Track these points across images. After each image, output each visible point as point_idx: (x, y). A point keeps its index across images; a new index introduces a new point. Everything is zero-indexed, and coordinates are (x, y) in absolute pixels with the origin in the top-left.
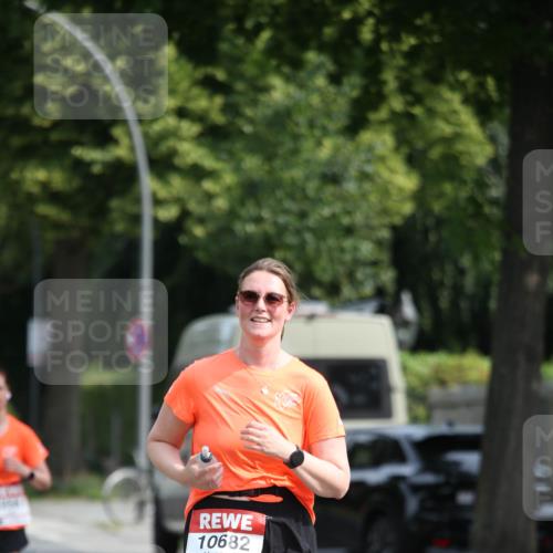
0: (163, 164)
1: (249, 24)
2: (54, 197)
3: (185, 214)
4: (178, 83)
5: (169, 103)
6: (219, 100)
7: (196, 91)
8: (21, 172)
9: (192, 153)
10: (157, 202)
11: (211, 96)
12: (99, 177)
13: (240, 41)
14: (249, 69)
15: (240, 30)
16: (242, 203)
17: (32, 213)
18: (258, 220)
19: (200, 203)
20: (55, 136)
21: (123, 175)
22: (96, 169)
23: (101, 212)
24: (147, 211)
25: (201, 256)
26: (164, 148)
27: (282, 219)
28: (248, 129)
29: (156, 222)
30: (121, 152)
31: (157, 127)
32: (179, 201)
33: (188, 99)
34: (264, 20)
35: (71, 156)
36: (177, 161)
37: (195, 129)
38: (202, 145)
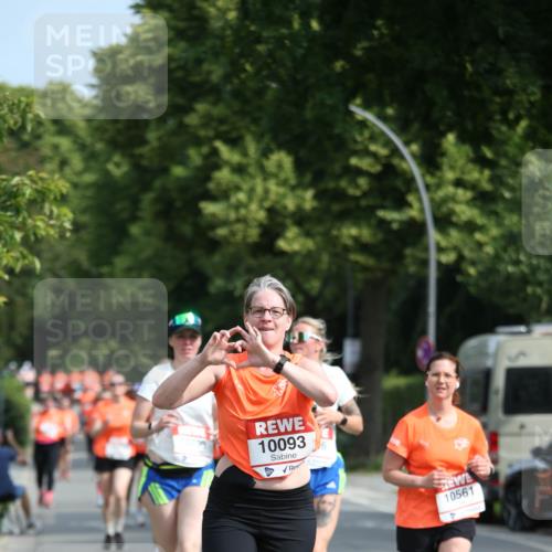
0: (444, 222)
1: (511, 116)
2: (363, 247)
3: (461, 258)
4: (456, 161)
5: (450, 175)
6: (487, 173)
7: (470, 166)
8: (339, 229)
9: (465, 212)
10: (440, 249)
11: (481, 172)
12: (396, 232)
13: (504, 128)
14: (511, 150)
15: (505, 120)
16: (505, 250)
17: (347, 260)
18: (517, 263)
19: (471, 250)
20: (364, 203)
21: (415, 230)
22: (395, 226)
23: (398, 257)
24: (433, 256)
25: (472, 290)
26: (444, 209)
27: (535, 262)
28: (507, 195)
29: (439, 264)
30: (414, 213)
31: (441, 194)
32: (455, 248)
33: (463, 173)
34: (522, 112)
35: (376, 216)
36: (454, 219)
37: (469, 194)
38: (475, 206)
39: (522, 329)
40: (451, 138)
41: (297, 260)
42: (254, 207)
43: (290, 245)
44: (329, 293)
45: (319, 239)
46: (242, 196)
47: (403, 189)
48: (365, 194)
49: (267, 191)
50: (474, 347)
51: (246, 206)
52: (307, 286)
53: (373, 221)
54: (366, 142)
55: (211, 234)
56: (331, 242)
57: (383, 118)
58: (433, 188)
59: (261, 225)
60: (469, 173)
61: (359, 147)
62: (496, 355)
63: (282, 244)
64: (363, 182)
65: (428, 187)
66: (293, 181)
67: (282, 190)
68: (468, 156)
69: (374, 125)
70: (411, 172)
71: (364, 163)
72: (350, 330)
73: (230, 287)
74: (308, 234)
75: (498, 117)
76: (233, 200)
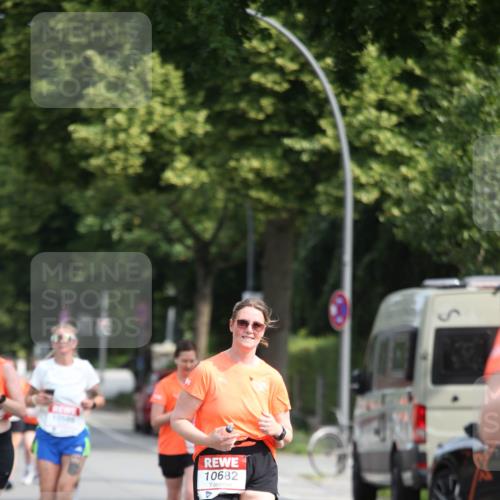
0: (364, 153)
1: (446, 24)
2: (266, 183)
3: (384, 196)
5: (372, 96)
6: (416, 93)
7: (395, 85)
8: (238, 160)
9: (390, 141)
10: (359, 186)
11: (408, 92)
12: (305, 165)
13: (436, 39)
15: (438, 29)
16: (437, 187)
17: (247, 196)
18: (450, 201)
20: (267, 128)
21: (329, 163)
22: (305, 158)
23: (308, 195)
24: (349, 193)
25: (395, 231)
26: (365, 137)
28: (441, 119)
29: (357, 202)
30: (327, 141)
31: (361, 118)
32: (377, 185)
33: (387, 93)
34: (459, 19)
35: (282, 145)
36: (378, 149)
37: (394, 119)
38: (401, 134)
39: (456, 282)
40: (372, 50)
41: (187, 196)
42: (135, 130)
43: (179, 176)
44: (225, 237)
45: (213, 170)
46: (120, 118)
47: (315, 112)
48: (269, 118)
49: (150, 113)
50: (397, 303)
51: (125, 130)
52: (199, 228)
53: (279, 152)
54: (272, 54)
55: (83, 164)
56: (228, 175)
57: (291, 25)
58: (350, 111)
59: (144, 153)
60: (395, 93)
61: (263, 60)
62: (424, 312)
63: (170, 176)
64: (267, 103)
65: (344, 110)
66: (182, 102)
67: (168, 111)
68: (392, 72)
69: (280, 33)
70: (324, 91)
71: (268, 80)
72: (250, 282)
73: (107, 227)
74: (200, 165)
75: (428, 26)
76: (109, 122)
